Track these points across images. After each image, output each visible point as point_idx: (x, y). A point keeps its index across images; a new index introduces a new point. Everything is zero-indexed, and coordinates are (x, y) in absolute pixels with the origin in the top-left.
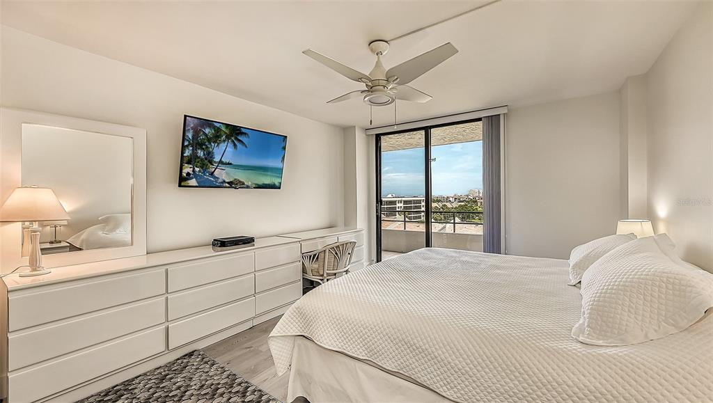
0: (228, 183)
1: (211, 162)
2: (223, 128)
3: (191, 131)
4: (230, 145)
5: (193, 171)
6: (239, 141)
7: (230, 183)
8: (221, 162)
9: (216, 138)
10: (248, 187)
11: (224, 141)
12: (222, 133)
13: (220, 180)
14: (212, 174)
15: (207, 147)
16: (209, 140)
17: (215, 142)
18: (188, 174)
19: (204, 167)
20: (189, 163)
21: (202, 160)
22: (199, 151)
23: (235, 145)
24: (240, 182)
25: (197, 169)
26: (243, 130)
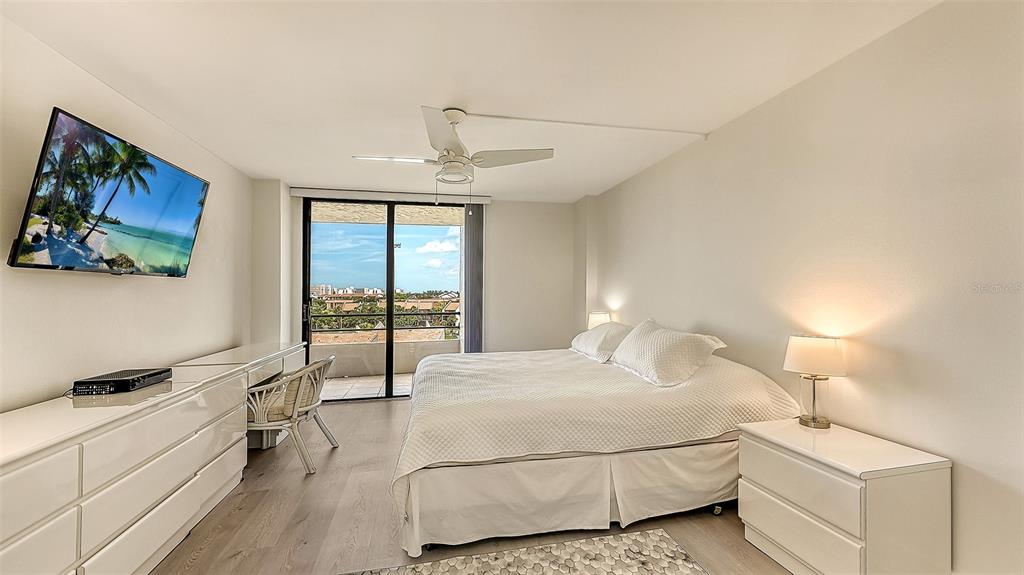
0: (108, 262)
1: (85, 216)
2: (119, 151)
3: (62, 144)
4: (125, 186)
5: (49, 232)
6: (141, 179)
7: (110, 262)
8: (102, 218)
9: (102, 167)
10: (139, 272)
11: (116, 175)
12: (116, 160)
13: (95, 256)
14: (82, 241)
15: (84, 184)
16: (91, 169)
17: (100, 175)
18: (37, 238)
19: (70, 224)
20: (43, 212)
21: (70, 210)
22: (68, 190)
23: (132, 186)
24: (128, 260)
25: (57, 228)
26: (150, 160)
